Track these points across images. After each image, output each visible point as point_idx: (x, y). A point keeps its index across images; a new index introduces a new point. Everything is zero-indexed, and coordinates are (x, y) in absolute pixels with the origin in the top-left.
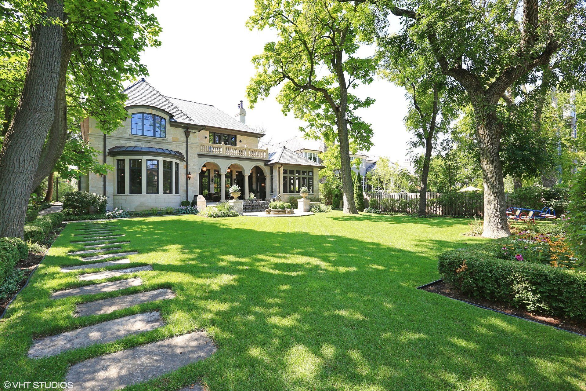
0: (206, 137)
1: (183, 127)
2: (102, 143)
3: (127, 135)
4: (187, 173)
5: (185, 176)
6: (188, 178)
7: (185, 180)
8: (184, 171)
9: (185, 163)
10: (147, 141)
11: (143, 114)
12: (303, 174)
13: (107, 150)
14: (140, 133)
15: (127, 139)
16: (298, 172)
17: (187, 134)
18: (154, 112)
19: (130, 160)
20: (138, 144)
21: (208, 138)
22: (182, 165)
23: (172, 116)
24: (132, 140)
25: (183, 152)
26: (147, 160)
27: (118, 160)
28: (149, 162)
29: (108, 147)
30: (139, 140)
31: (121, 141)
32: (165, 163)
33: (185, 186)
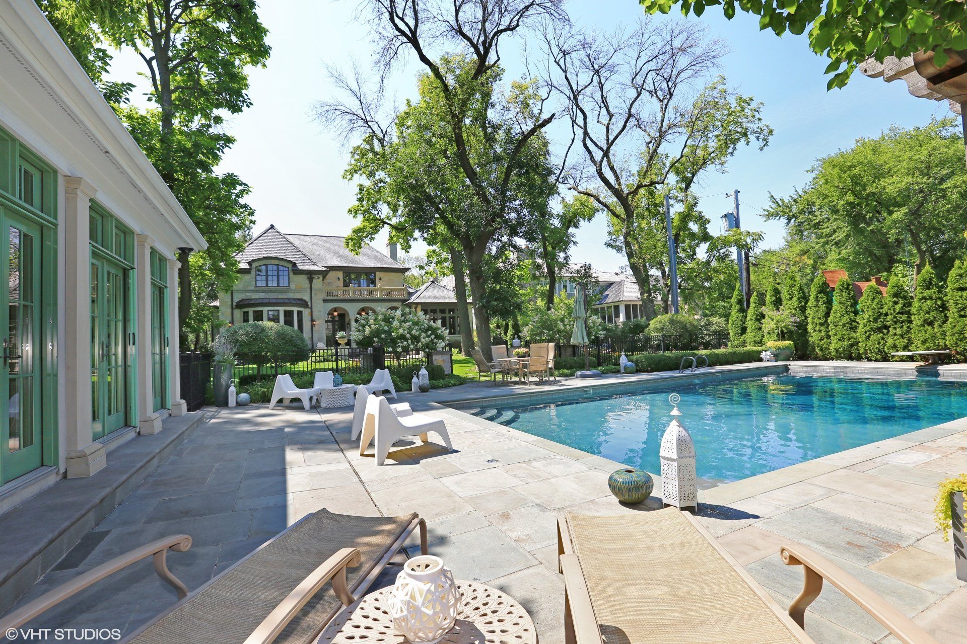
0: (339, 279)
1: (305, 274)
2: (230, 297)
3: (252, 288)
4: (312, 321)
5: (310, 323)
6: (313, 326)
7: (310, 327)
8: (309, 318)
9: (310, 310)
10: (271, 292)
11: (267, 265)
12: (449, 313)
13: (234, 304)
14: (264, 284)
15: (251, 291)
16: (443, 311)
17: (311, 280)
18: (277, 262)
19: (254, 312)
20: (262, 295)
21: (342, 279)
22: (306, 313)
23: (294, 265)
24: (257, 292)
25: (307, 299)
26: (268, 311)
27: (244, 312)
28: (270, 313)
29: (236, 300)
30: (263, 292)
31: (247, 294)
32: (286, 312)
33: (310, 333)
